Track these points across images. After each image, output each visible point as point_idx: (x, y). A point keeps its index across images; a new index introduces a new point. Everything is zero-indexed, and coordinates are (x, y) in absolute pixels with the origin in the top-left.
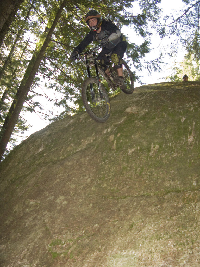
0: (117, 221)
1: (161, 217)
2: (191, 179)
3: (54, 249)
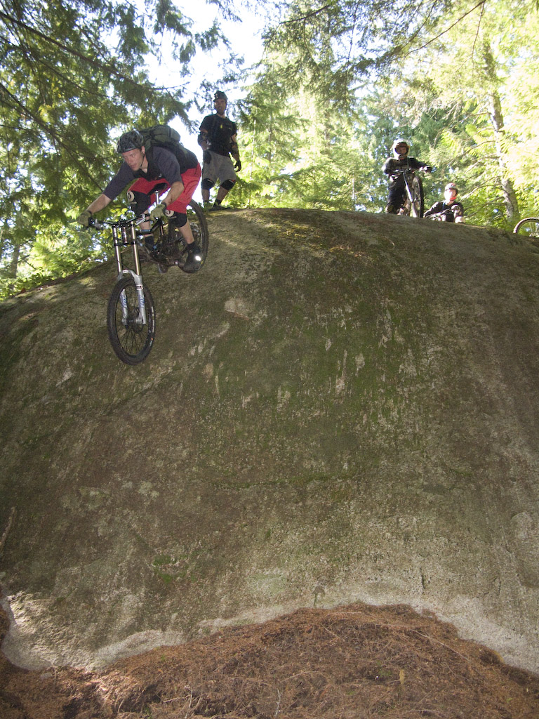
0: (245, 526)
1: (306, 522)
2: (342, 459)
3: (164, 570)
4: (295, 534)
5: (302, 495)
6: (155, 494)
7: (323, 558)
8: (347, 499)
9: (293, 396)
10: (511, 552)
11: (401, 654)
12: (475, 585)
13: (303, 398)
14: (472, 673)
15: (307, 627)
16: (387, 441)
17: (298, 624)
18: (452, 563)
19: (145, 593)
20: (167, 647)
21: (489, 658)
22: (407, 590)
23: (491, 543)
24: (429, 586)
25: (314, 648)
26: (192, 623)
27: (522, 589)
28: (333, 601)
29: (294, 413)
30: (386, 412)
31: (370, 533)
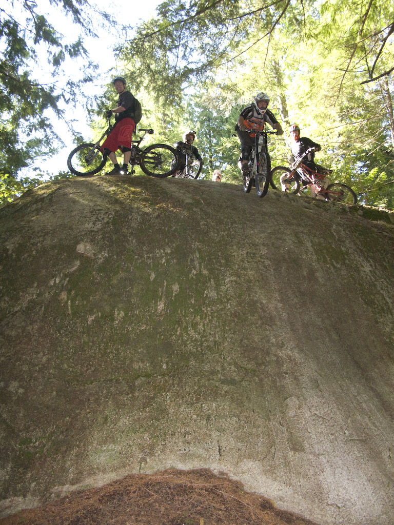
0: (89, 413)
1: (135, 409)
3: (26, 449)
4: (126, 419)
5: (132, 389)
6: (21, 391)
7: (146, 435)
8: (165, 391)
9: (126, 314)
10: (284, 427)
11: (201, 506)
12: (257, 452)
13: (133, 317)
14: (254, 517)
15: (133, 489)
16: (195, 347)
17: (126, 486)
18: (241, 436)
19: (11, 468)
20: (26, 510)
21: (266, 505)
22: (208, 457)
23: (270, 420)
24: (224, 454)
25: (137, 504)
26: (46, 490)
27: (291, 453)
28: (153, 468)
29: (127, 328)
30: (195, 326)
31: (181, 416)
